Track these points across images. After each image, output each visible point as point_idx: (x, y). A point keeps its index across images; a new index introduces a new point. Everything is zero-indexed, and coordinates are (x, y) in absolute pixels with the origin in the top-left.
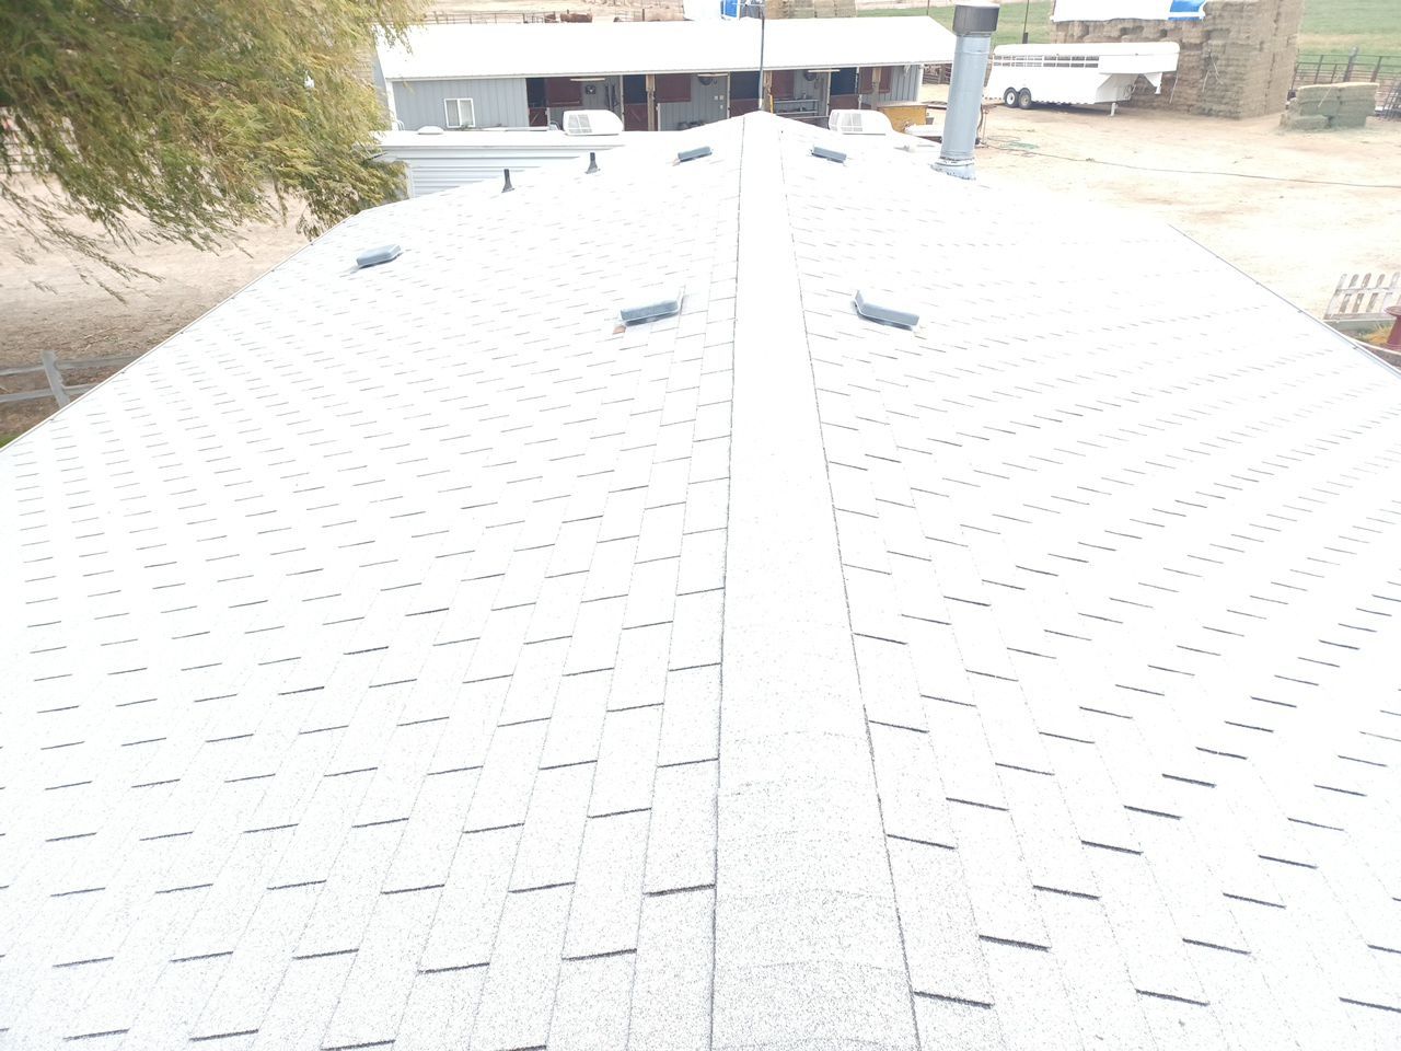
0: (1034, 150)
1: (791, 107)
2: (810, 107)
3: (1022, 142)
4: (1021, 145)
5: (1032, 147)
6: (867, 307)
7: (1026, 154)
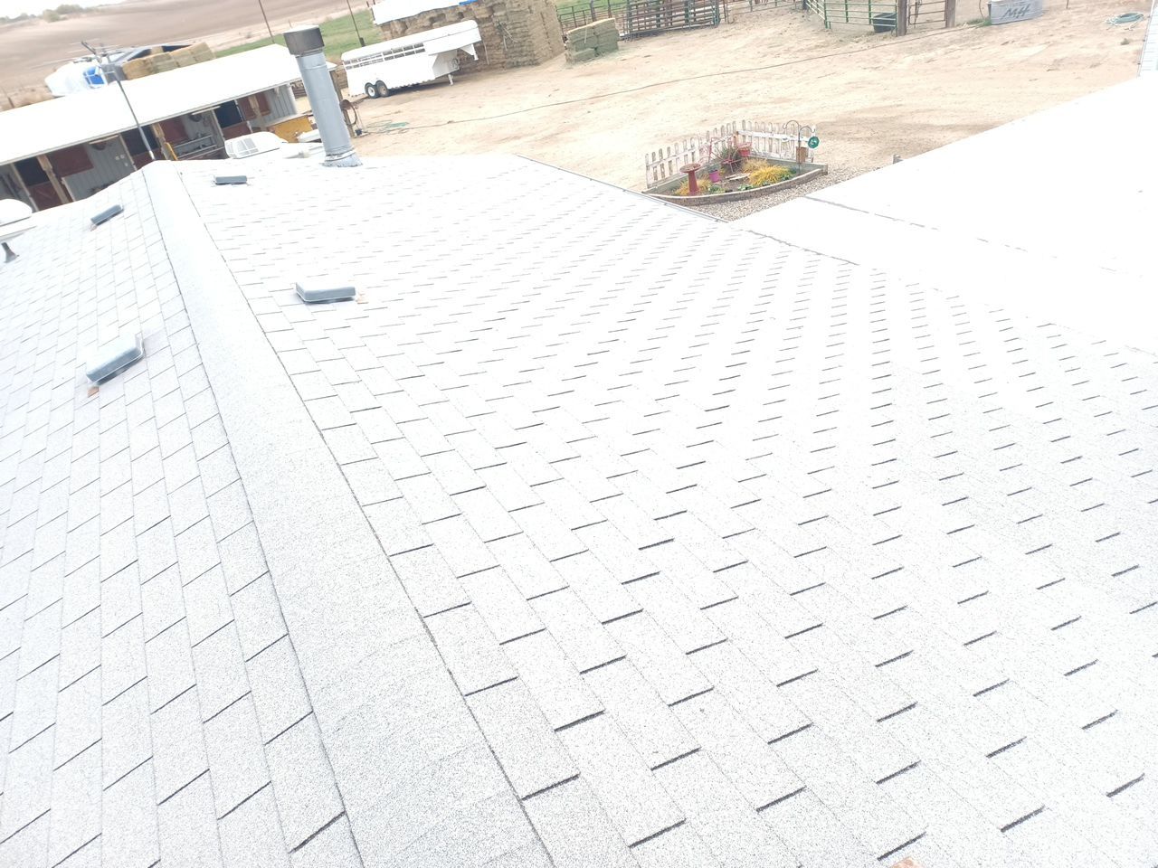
0: (406, 127)
1: (191, 148)
2: (207, 142)
3: (394, 122)
4: (395, 125)
5: (404, 124)
6: (309, 295)
7: (402, 131)
